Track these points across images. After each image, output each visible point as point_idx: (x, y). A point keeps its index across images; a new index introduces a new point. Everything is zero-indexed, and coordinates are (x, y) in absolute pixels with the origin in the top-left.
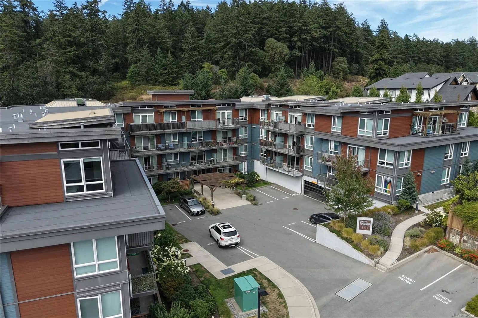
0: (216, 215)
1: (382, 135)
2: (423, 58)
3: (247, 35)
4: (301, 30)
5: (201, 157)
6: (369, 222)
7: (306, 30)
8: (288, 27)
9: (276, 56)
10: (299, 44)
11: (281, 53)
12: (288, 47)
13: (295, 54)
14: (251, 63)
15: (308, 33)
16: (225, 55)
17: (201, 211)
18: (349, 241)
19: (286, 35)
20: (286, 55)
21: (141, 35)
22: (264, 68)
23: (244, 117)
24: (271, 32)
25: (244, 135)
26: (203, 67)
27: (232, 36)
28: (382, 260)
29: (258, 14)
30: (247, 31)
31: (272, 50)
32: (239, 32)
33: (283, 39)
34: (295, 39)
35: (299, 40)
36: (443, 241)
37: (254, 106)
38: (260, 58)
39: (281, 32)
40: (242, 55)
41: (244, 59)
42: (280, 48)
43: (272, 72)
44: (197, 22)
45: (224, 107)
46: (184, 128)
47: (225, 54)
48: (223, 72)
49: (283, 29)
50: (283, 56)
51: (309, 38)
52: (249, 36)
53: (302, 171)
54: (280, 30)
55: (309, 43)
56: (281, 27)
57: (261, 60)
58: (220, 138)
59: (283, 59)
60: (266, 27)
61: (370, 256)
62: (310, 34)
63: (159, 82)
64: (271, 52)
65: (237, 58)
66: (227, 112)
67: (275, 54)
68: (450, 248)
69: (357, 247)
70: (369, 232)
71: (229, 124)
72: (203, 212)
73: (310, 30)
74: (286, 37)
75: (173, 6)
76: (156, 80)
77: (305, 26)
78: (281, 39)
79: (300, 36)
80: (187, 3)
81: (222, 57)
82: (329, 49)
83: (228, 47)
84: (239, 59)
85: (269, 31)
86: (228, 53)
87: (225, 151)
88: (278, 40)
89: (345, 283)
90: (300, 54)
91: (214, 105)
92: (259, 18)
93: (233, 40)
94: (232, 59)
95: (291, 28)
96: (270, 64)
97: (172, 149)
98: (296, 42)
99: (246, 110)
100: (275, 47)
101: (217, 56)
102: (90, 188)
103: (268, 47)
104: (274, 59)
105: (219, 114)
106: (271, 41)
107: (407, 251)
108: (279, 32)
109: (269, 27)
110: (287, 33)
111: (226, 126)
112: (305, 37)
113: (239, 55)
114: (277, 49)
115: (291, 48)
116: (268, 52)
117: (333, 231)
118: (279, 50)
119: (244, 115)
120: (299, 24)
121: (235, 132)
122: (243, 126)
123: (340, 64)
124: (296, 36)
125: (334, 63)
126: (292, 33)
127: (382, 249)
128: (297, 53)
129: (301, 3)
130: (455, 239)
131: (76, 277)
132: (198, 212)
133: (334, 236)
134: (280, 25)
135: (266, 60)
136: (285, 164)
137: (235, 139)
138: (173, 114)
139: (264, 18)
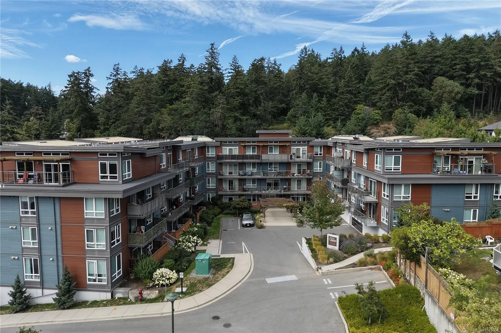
0: (260, 228)
1: (393, 170)
3: (408, 76)
4: (480, 66)
5: (276, 184)
6: (336, 239)
7: (487, 65)
8: (465, 63)
9: (445, 95)
10: (477, 81)
11: (451, 92)
12: (462, 84)
13: (471, 92)
14: (411, 103)
15: (489, 68)
16: (383, 97)
17: (249, 224)
19: (461, 72)
20: (458, 93)
21: (302, 82)
23: (319, 153)
24: (444, 70)
25: (318, 168)
26: (356, 109)
27: (390, 78)
28: (325, 267)
29: (429, 53)
30: (407, 72)
31: (441, 89)
32: (398, 73)
33: (459, 76)
34: (472, 75)
35: (476, 77)
37: (328, 143)
38: (424, 98)
39: (456, 69)
40: (401, 95)
41: (403, 99)
42: (450, 86)
44: (365, 66)
45: (299, 143)
46: (259, 159)
47: (383, 95)
48: (376, 113)
49: (458, 67)
50: (453, 94)
51: (489, 74)
52: (410, 76)
54: (454, 68)
55: (490, 79)
56: (455, 64)
57: (426, 100)
58: (294, 170)
59: (453, 98)
60: (438, 65)
61: (319, 263)
62: (493, 69)
64: (439, 91)
65: (396, 99)
66: (301, 148)
67: (444, 92)
68: (389, 268)
69: (315, 256)
70: (337, 248)
71: (304, 158)
72: (251, 226)
73: (492, 65)
74: (461, 74)
75: (343, 53)
77: (485, 61)
78: (456, 77)
79: (479, 72)
80: (362, 49)
81: (380, 98)
83: (387, 88)
84: (398, 100)
85: (442, 69)
86: (386, 94)
87: (299, 181)
88: (452, 78)
90: (477, 92)
91: (290, 142)
92: (431, 56)
93: (390, 81)
94: (389, 100)
95: (468, 64)
96: (437, 103)
97: (249, 175)
98: (472, 78)
99: (321, 147)
100: (444, 86)
101: (375, 98)
102: (111, 178)
103: (436, 86)
104: (442, 98)
105: (294, 149)
106: (440, 79)
107: (354, 265)
108: (453, 69)
109: (442, 65)
110: (463, 70)
111: (301, 159)
112: (484, 73)
113: (398, 96)
114: (446, 87)
115: (466, 86)
116: (435, 92)
117: (308, 242)
118: (448, 89)
119: (319, 151)
120: (477, 60)
121: (310, 165)
122: (317, 160)
124: (473, 72)
126: (468, 70)
127: (331, 260)
128: (473, 91)
129: (491, 36)
131: (85, 217)
132: (247, 224)
133: (307, 246)
134: (455, 62)
135: (432, 99)
137: (309, 171)
138: (254, 148)
139: (436, 57)
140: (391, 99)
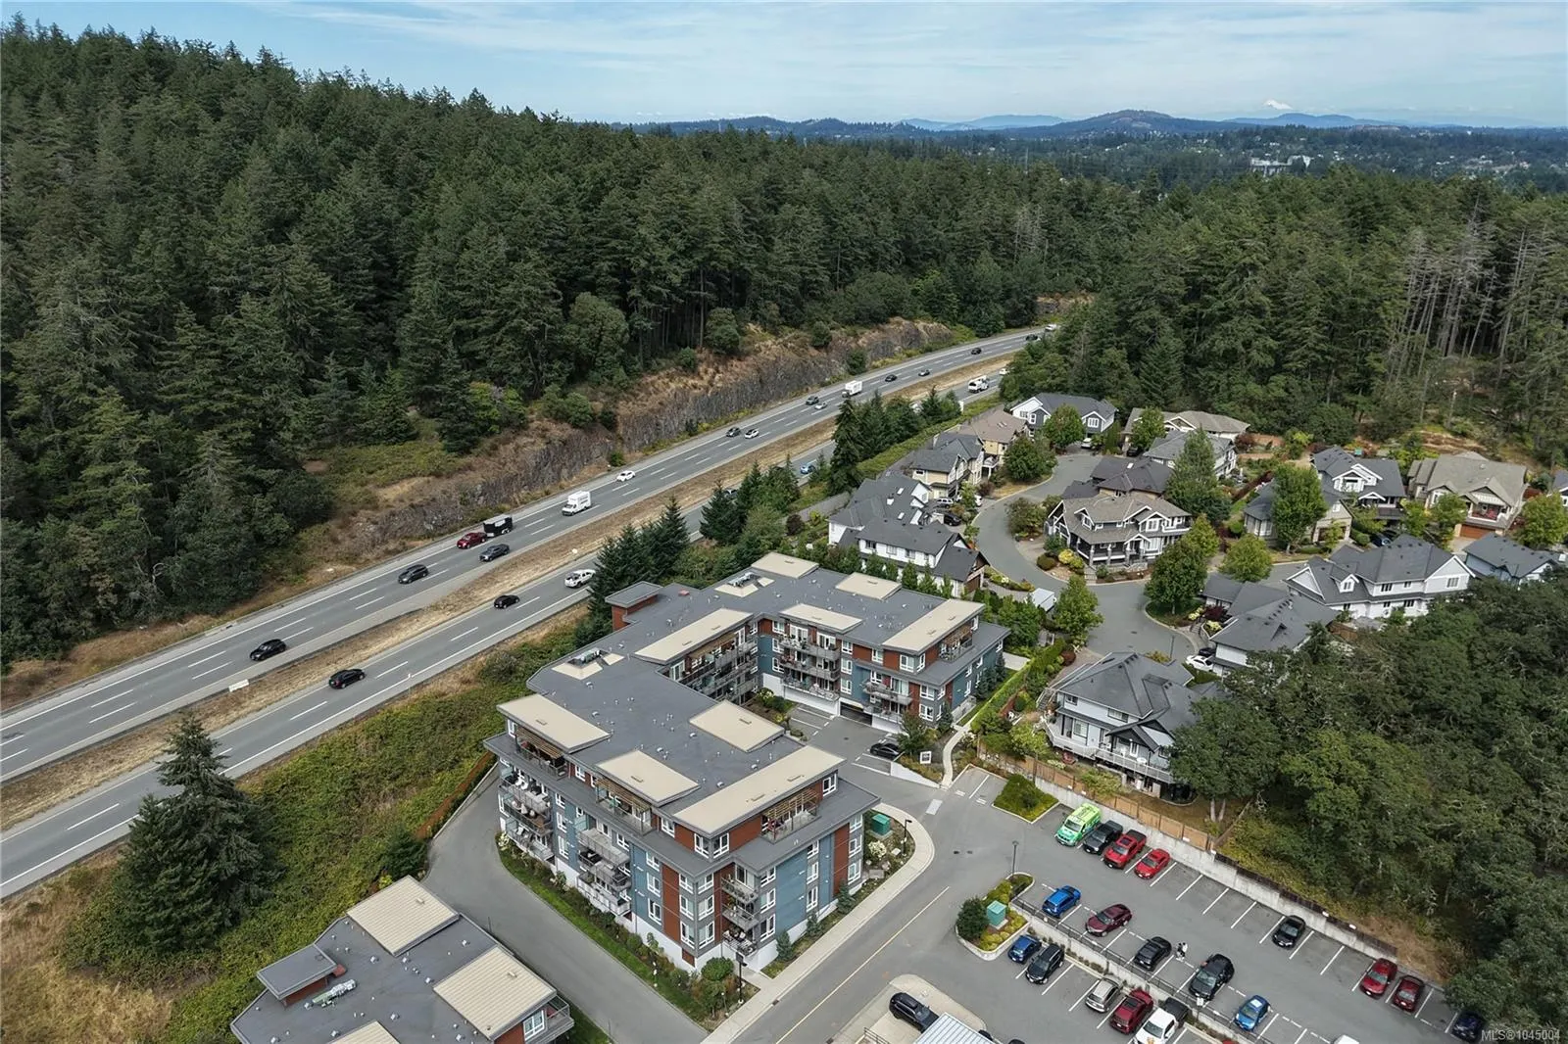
1: (921, 669)
2: (863, 253)
4: (647, 273)
6: (928, 754)
7: (658, 272)
9: (604, 336)
10: (647, 304)
11: (615, 331)
13: (639, 324)
15: (662, 279)
18: (919, 772)
20: (624, 331)
22: (579, 362)
28: (943, 782)
31: (594, 323)
33: (607, 288)
35: (644, 295)
36: (976, 760)
37: (766, 616)
42: (610, 317)
43: (595, 368)
47: (499, 344)
48: (515, 400)
51: (665, 291)
53: (839, 693)
55: (666, 300)
59: (620, 343)
61: (936, 782)
63: (378, 436)
64: (591, 327)
65: (530, 357)
67: (602, 330)
68: (980, 764)
69: (924, 776)
70: (929, 762)
76: (367, 433)
77: (655, 264)
78: (601, 287)
79: (646, 286)
82: (698, 296)
85: (570, 266)
89: (927, 804)
90: (650, 326)
94: (518, 359)
96: (591, 352)
100: (599, 316)
101: (480, 345)
103: (583, 316)
106: (585, 296)
107: (956, 772)
110: (614, 275)
112: (655, 287)
113: (534, 351)
114: (603, 320)
115: (627, 306)
116: (582, 326)
117: (905, 766)
118: (610, 325)
120: (641, 261)
122: (754, 641)
123: (723, 327)
125: (709, 324)
126: (623, 272)
127: (941, 773)
128: (645, 324)
130: (983, 757)
133: (907, 769)
135: (583, 345)
136: (816, 685)
140: (522, 358)
